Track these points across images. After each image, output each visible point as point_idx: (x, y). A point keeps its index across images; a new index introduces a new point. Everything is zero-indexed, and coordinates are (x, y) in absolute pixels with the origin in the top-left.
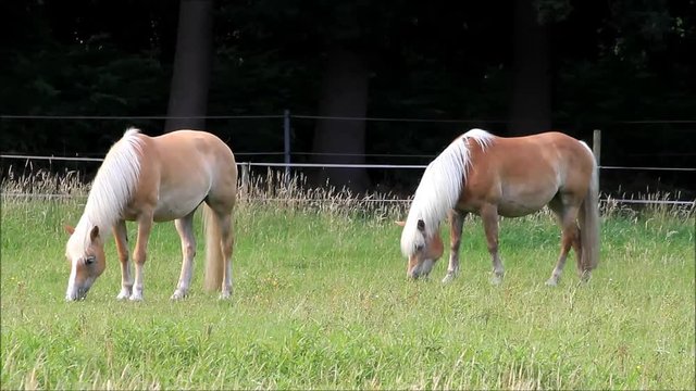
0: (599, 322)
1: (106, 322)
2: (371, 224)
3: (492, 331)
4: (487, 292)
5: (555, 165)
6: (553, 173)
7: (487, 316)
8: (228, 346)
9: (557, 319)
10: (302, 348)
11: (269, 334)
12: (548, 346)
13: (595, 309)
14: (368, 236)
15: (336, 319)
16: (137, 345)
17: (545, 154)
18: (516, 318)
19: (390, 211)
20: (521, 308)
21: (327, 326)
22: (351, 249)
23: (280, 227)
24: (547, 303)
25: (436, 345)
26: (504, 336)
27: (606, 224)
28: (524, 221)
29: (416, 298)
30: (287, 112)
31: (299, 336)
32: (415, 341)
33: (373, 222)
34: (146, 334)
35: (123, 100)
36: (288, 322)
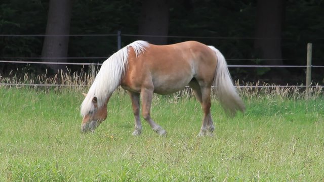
0: (310, 161)
1: (7, 160)
2: (171, 101)
3: (245, 167)
4: (242, 143)
5: (191, 62)
6: (189, 68)
7: (242, 157)
8: (83, 175)
9: (285, 159)
10: (128, 177)
11: (108, 169)
12: (279, 176)
13: (308, 153)
14: (168, 108)
15: (149, 159)
16: (27, 175)
17: (185, 56)
18: (259, 159)
19: (183, 94)
20: (263, 152)
21: (144, 163)
22: (158, 116)
23: (115, 103)
24: (278, 149)
25: (211, 176)
26: (252, 169)
27: (315, 101)
28: (265, 99)
29: (198, 146)
30: (119, 32)
31: (127, 170)
32: (197, 173)
33: (172, 100)
34: (33, 169)
35: (18, 25)
36: (120, 161)
